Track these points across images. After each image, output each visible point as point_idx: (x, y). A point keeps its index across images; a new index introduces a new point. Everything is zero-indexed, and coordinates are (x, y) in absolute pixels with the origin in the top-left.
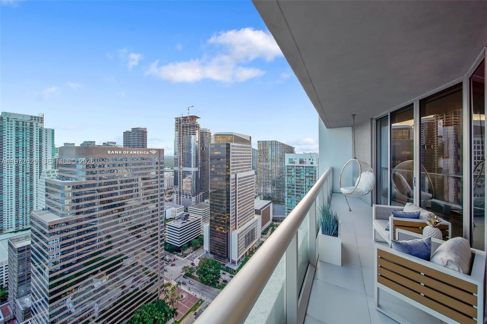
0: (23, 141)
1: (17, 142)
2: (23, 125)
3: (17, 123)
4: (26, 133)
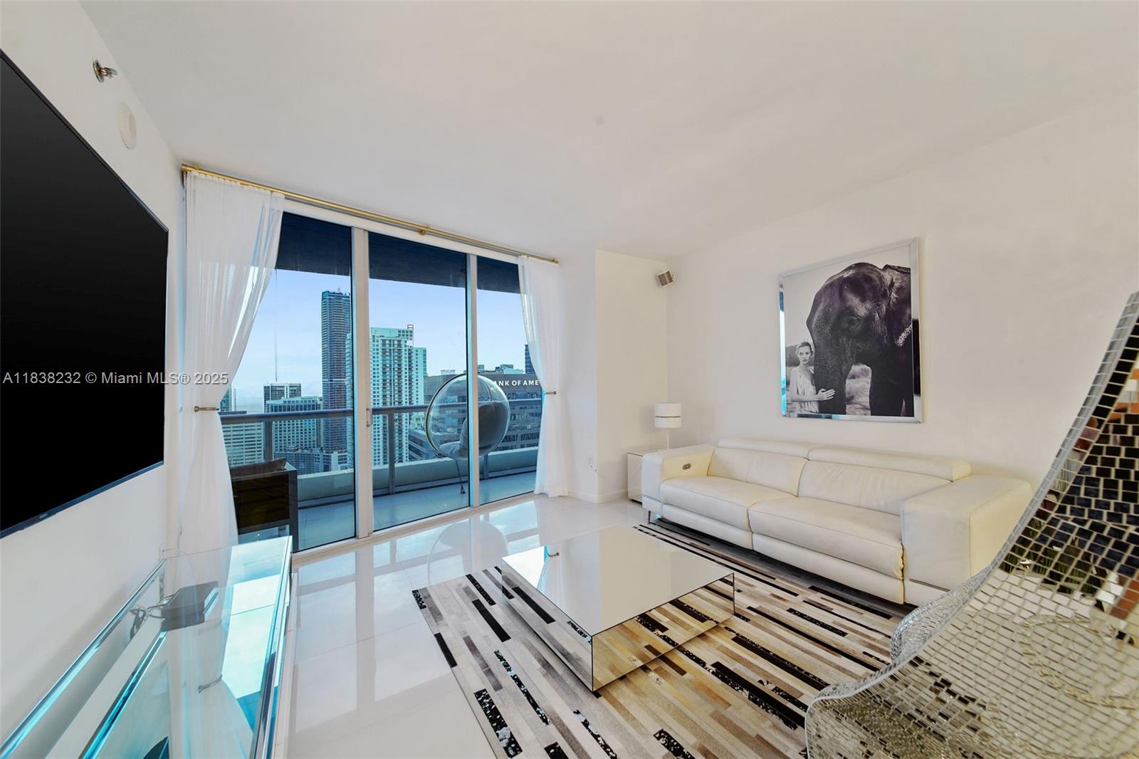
1: (384, 373)
3: (384, 341)
4: (393, 357)
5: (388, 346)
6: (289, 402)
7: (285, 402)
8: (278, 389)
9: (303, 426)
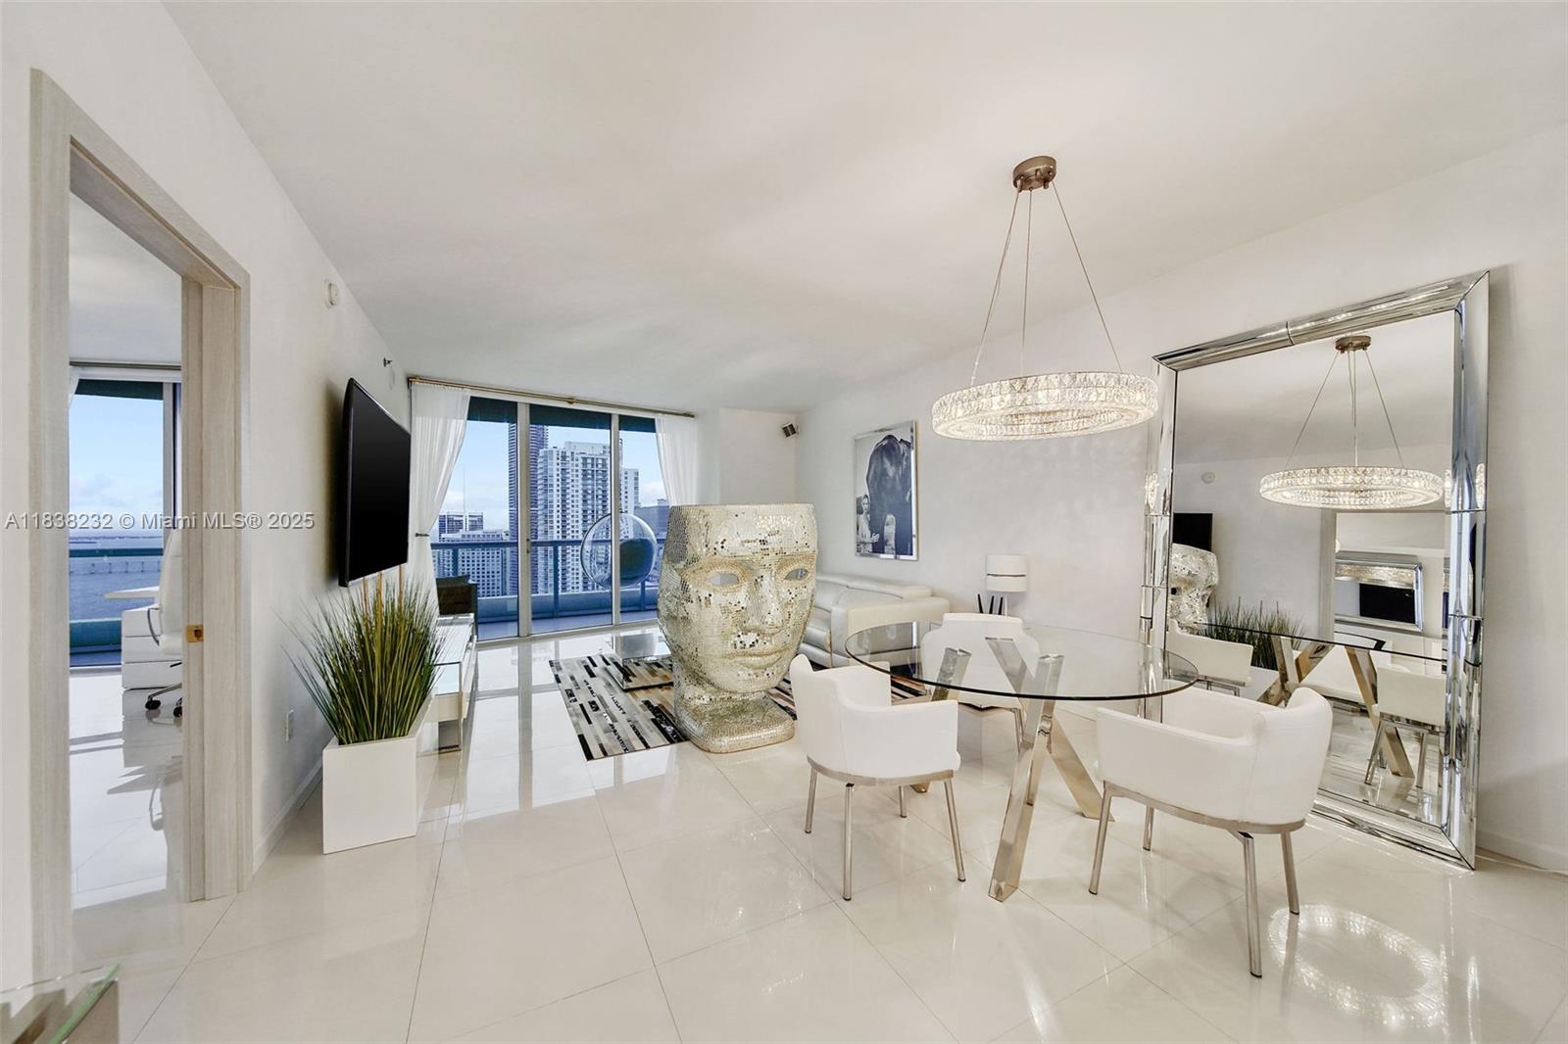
5: (589, 466)
6: (469, 536)
7: (463, 536)
8: (455, 518)
9: (486, 567)
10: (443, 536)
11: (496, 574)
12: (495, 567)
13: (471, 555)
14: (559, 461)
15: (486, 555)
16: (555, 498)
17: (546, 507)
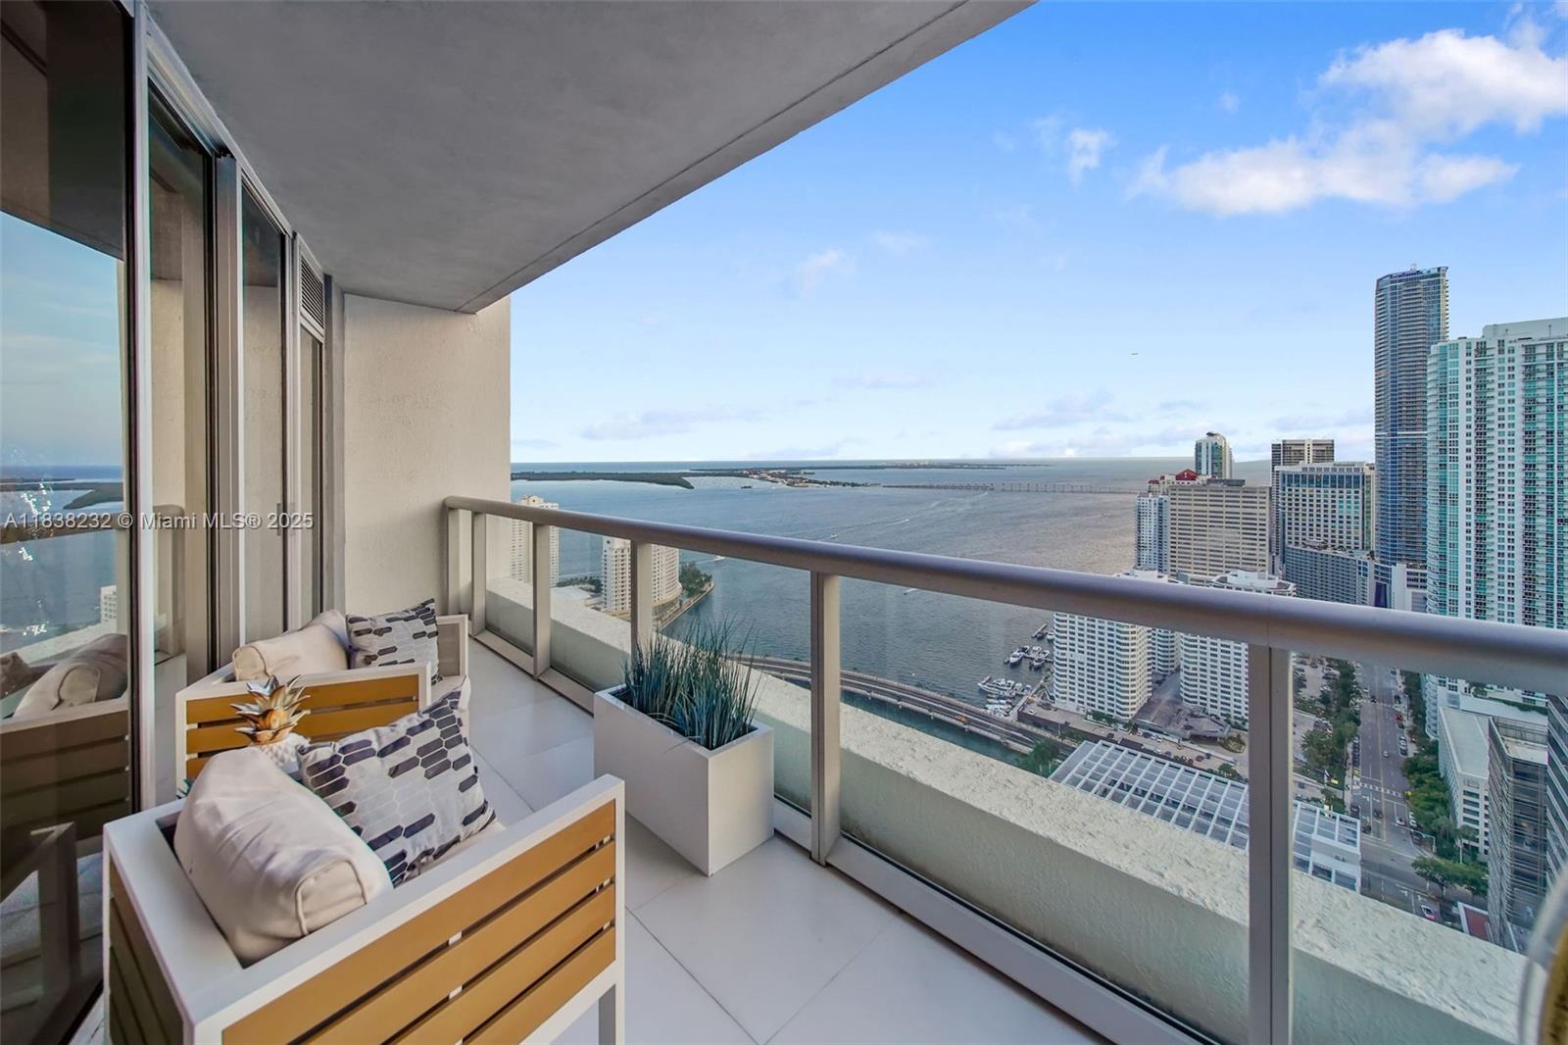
0: (1550, 410)
1: (1530, 417)
2: (1550, 356)
4: (1559, 381)
5: (1541, 359)
6: (1312, 469)
7: (1304, 469)
8: (1293, 448)
9: (1337, 509)
10: (1277, 468)
11: (1352, 520)
12: (1353, 509)
13: (1315, 493)
14: (1472, 358)
15: (1337, 494)
16: (1462, 415)
17: (1443, 428)
